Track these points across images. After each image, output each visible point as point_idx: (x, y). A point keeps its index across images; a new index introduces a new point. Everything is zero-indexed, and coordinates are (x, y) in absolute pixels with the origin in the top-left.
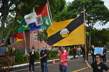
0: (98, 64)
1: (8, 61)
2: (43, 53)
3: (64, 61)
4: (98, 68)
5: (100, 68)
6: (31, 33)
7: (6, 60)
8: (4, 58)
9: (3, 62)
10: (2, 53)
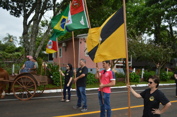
0: (151, 92)
1: (34, 82)
2: (80, 72)
3: (105, 85)
4: (150, 99)
5: (153, 100)
6: (81, 43)
7: (32, 79)
8: (29, 77)
9: (27, 83)
10: (27, 70)
